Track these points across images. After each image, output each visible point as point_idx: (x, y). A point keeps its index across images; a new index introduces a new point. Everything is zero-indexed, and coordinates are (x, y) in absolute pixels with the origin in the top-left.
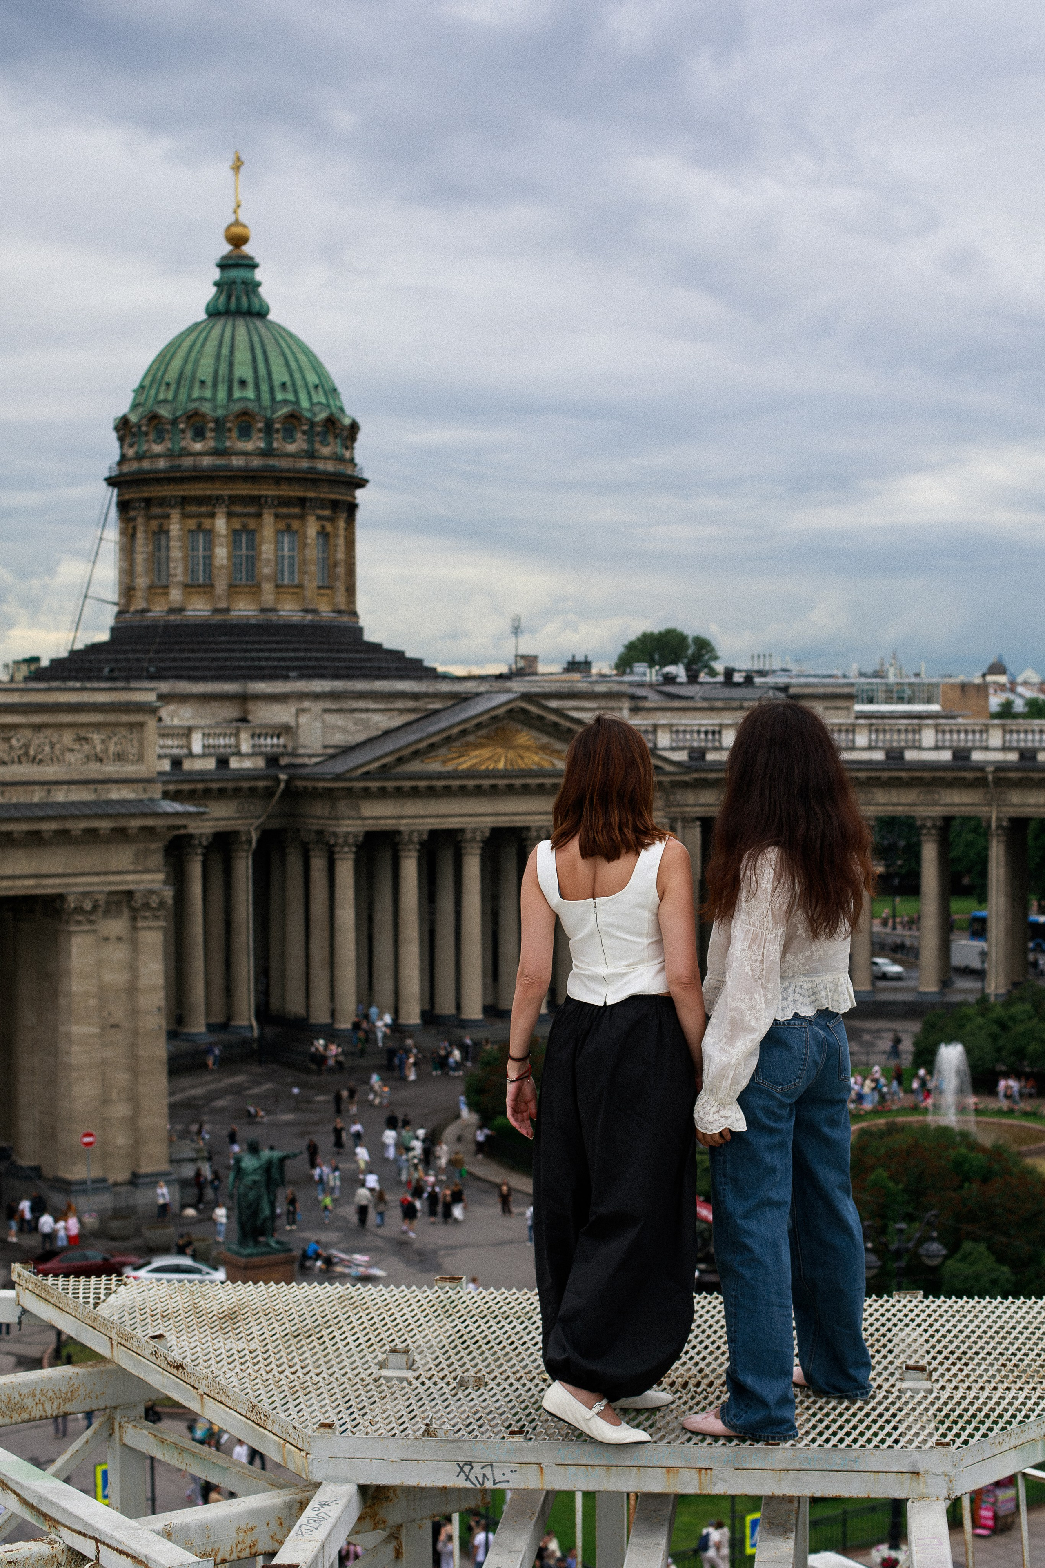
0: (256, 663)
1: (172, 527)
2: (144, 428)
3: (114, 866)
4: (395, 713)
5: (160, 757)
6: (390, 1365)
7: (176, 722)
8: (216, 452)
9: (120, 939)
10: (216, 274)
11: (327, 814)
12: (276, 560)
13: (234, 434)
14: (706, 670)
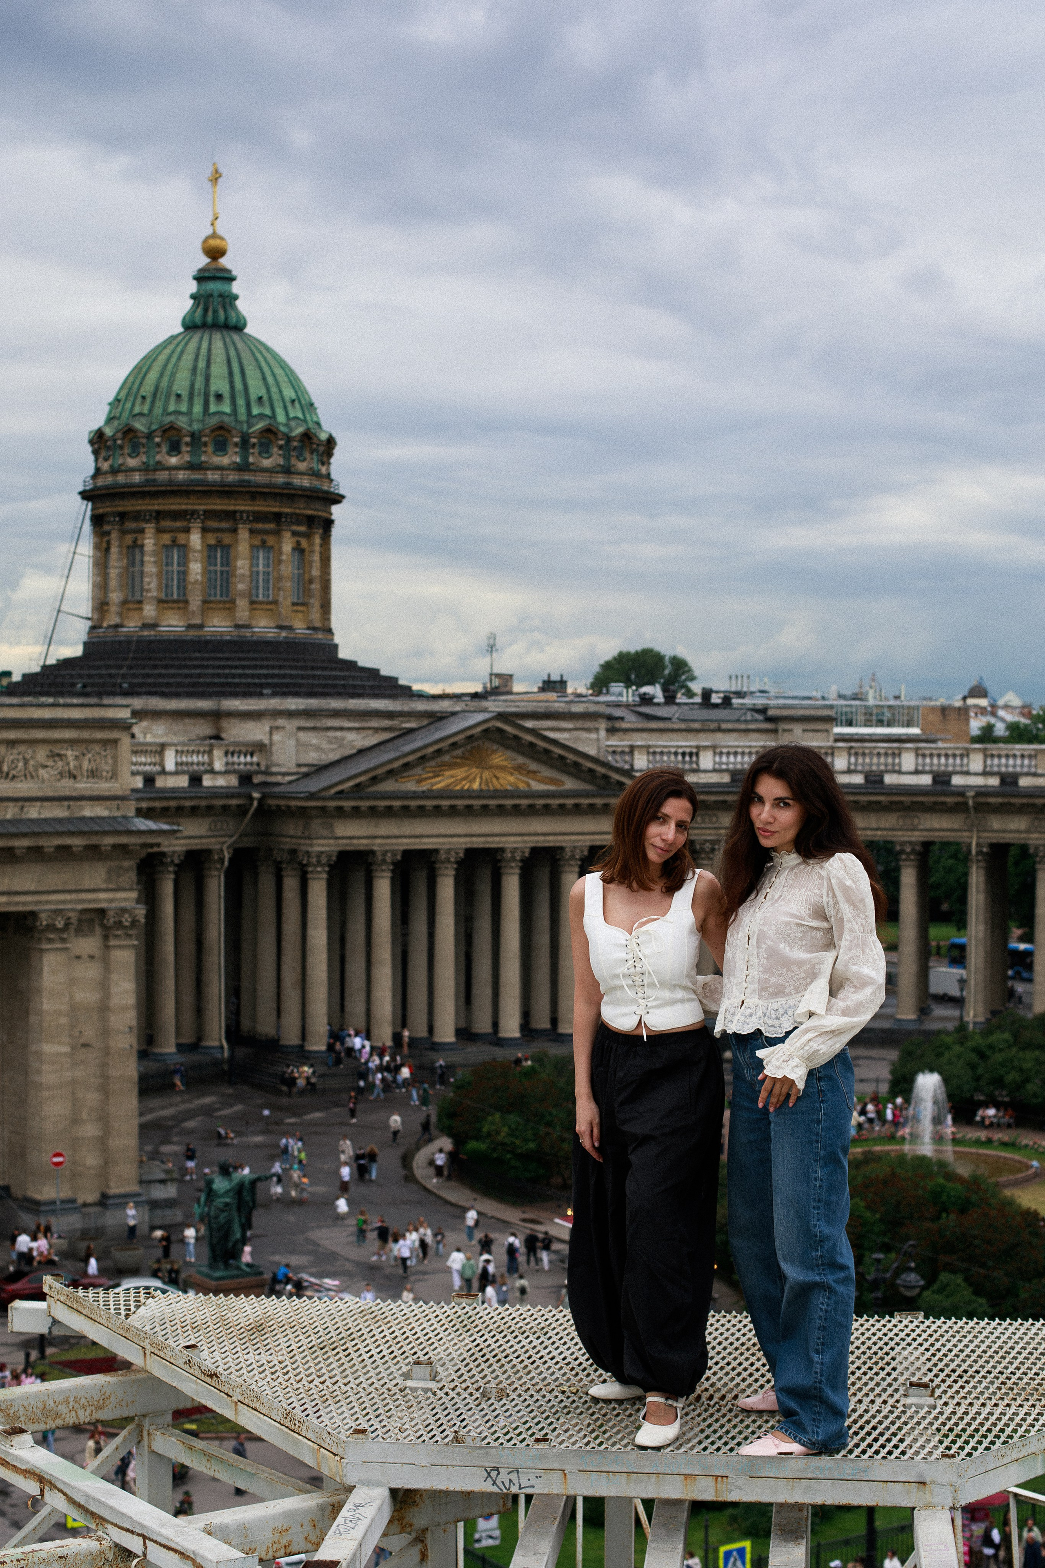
0: (230, 680)
1: (146, 541)
2: (119, 442)
3: (87, 884)
4: (370, 732)
5: (134, 774)
6: (414, 1376)
7: (149, 739)
8: (191, 467)
9: (92, 957)
10: (193, 287)
11: (300, 834)
12: (251, 576)
13: (210, 449)
14: (683, 691)
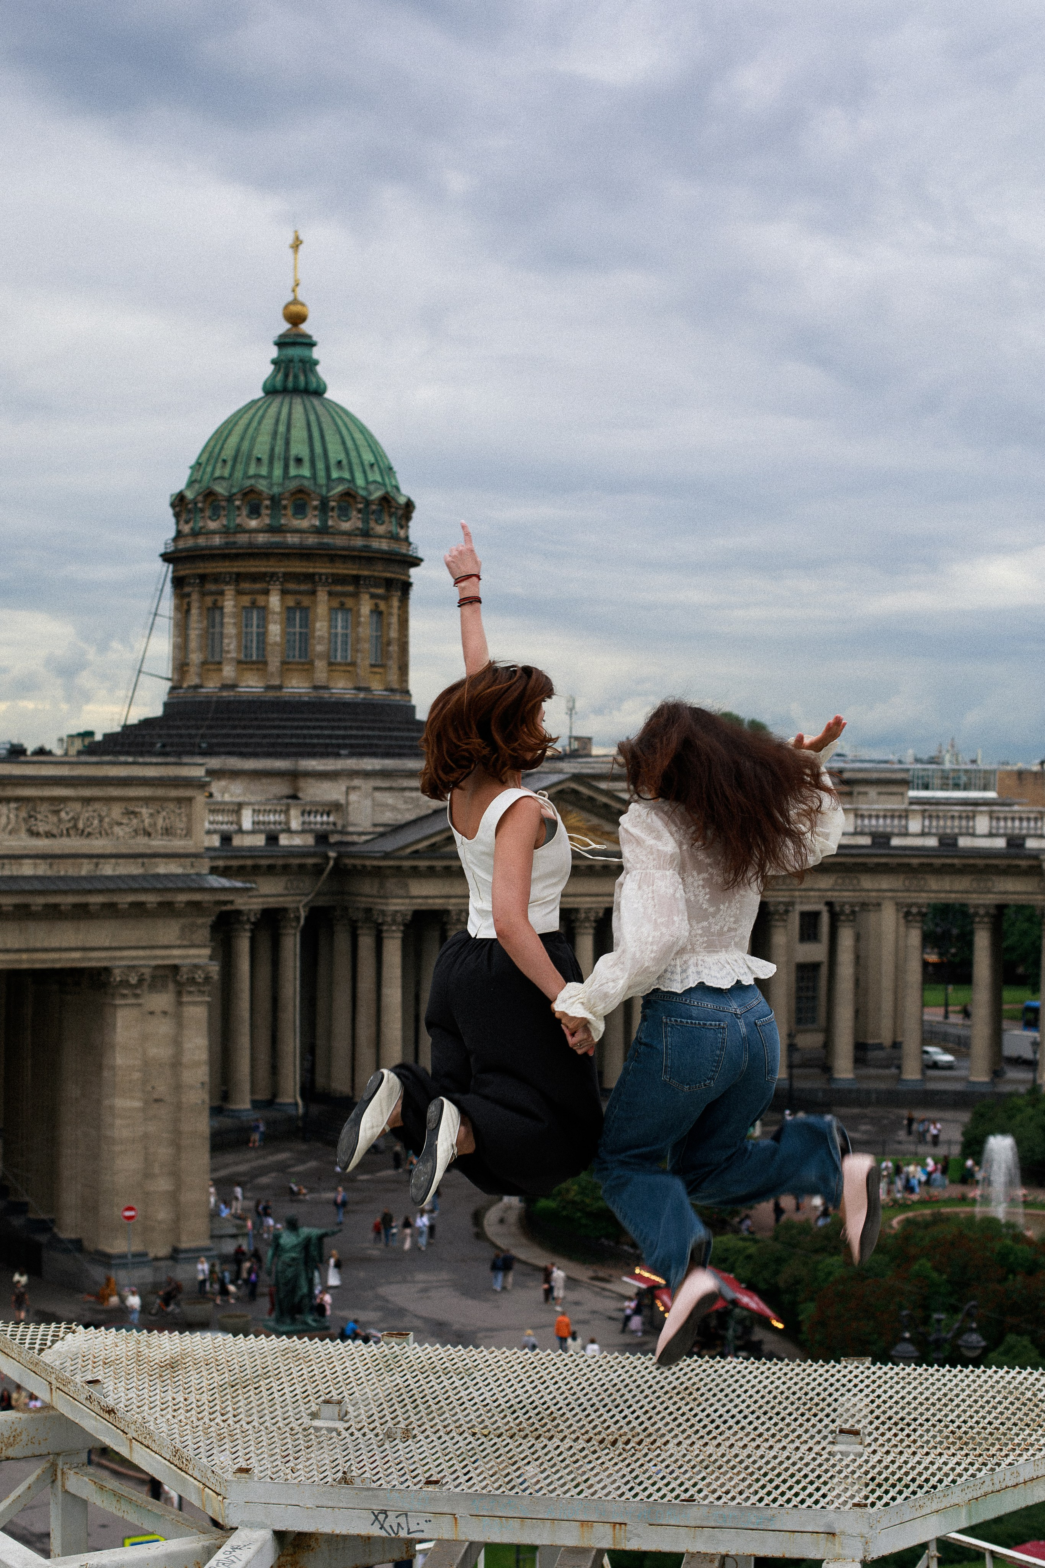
6: (322, 1415)
